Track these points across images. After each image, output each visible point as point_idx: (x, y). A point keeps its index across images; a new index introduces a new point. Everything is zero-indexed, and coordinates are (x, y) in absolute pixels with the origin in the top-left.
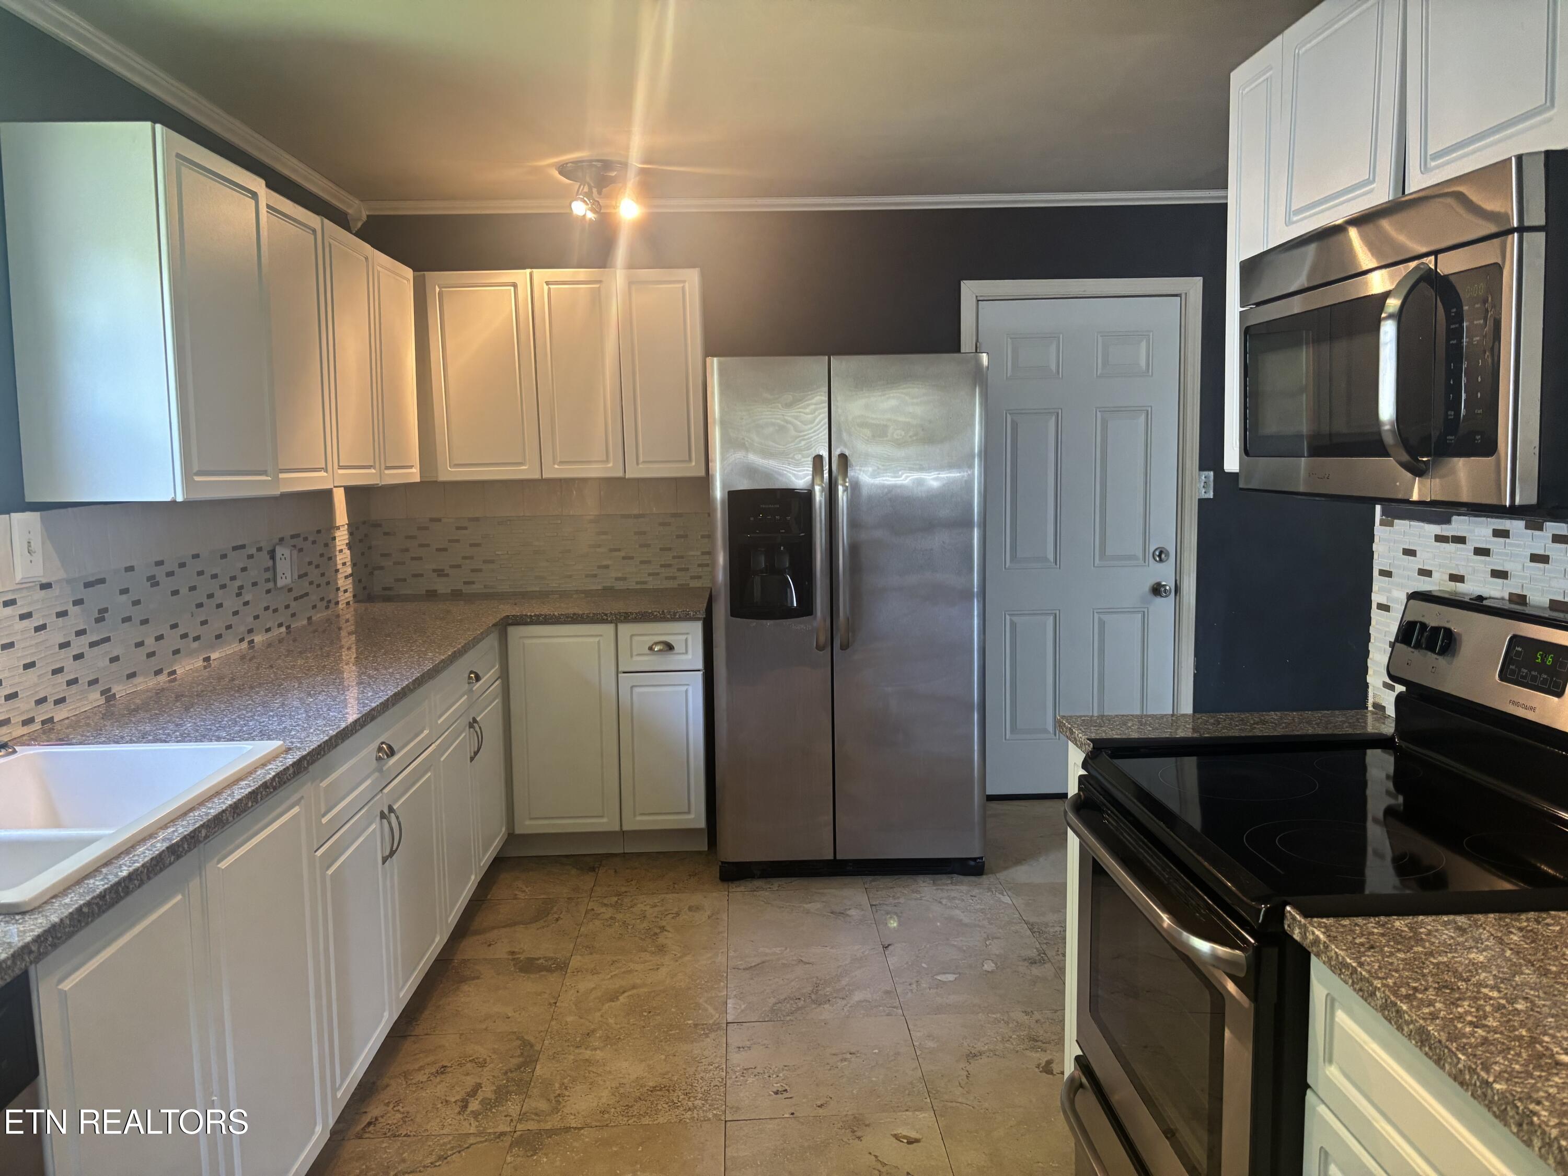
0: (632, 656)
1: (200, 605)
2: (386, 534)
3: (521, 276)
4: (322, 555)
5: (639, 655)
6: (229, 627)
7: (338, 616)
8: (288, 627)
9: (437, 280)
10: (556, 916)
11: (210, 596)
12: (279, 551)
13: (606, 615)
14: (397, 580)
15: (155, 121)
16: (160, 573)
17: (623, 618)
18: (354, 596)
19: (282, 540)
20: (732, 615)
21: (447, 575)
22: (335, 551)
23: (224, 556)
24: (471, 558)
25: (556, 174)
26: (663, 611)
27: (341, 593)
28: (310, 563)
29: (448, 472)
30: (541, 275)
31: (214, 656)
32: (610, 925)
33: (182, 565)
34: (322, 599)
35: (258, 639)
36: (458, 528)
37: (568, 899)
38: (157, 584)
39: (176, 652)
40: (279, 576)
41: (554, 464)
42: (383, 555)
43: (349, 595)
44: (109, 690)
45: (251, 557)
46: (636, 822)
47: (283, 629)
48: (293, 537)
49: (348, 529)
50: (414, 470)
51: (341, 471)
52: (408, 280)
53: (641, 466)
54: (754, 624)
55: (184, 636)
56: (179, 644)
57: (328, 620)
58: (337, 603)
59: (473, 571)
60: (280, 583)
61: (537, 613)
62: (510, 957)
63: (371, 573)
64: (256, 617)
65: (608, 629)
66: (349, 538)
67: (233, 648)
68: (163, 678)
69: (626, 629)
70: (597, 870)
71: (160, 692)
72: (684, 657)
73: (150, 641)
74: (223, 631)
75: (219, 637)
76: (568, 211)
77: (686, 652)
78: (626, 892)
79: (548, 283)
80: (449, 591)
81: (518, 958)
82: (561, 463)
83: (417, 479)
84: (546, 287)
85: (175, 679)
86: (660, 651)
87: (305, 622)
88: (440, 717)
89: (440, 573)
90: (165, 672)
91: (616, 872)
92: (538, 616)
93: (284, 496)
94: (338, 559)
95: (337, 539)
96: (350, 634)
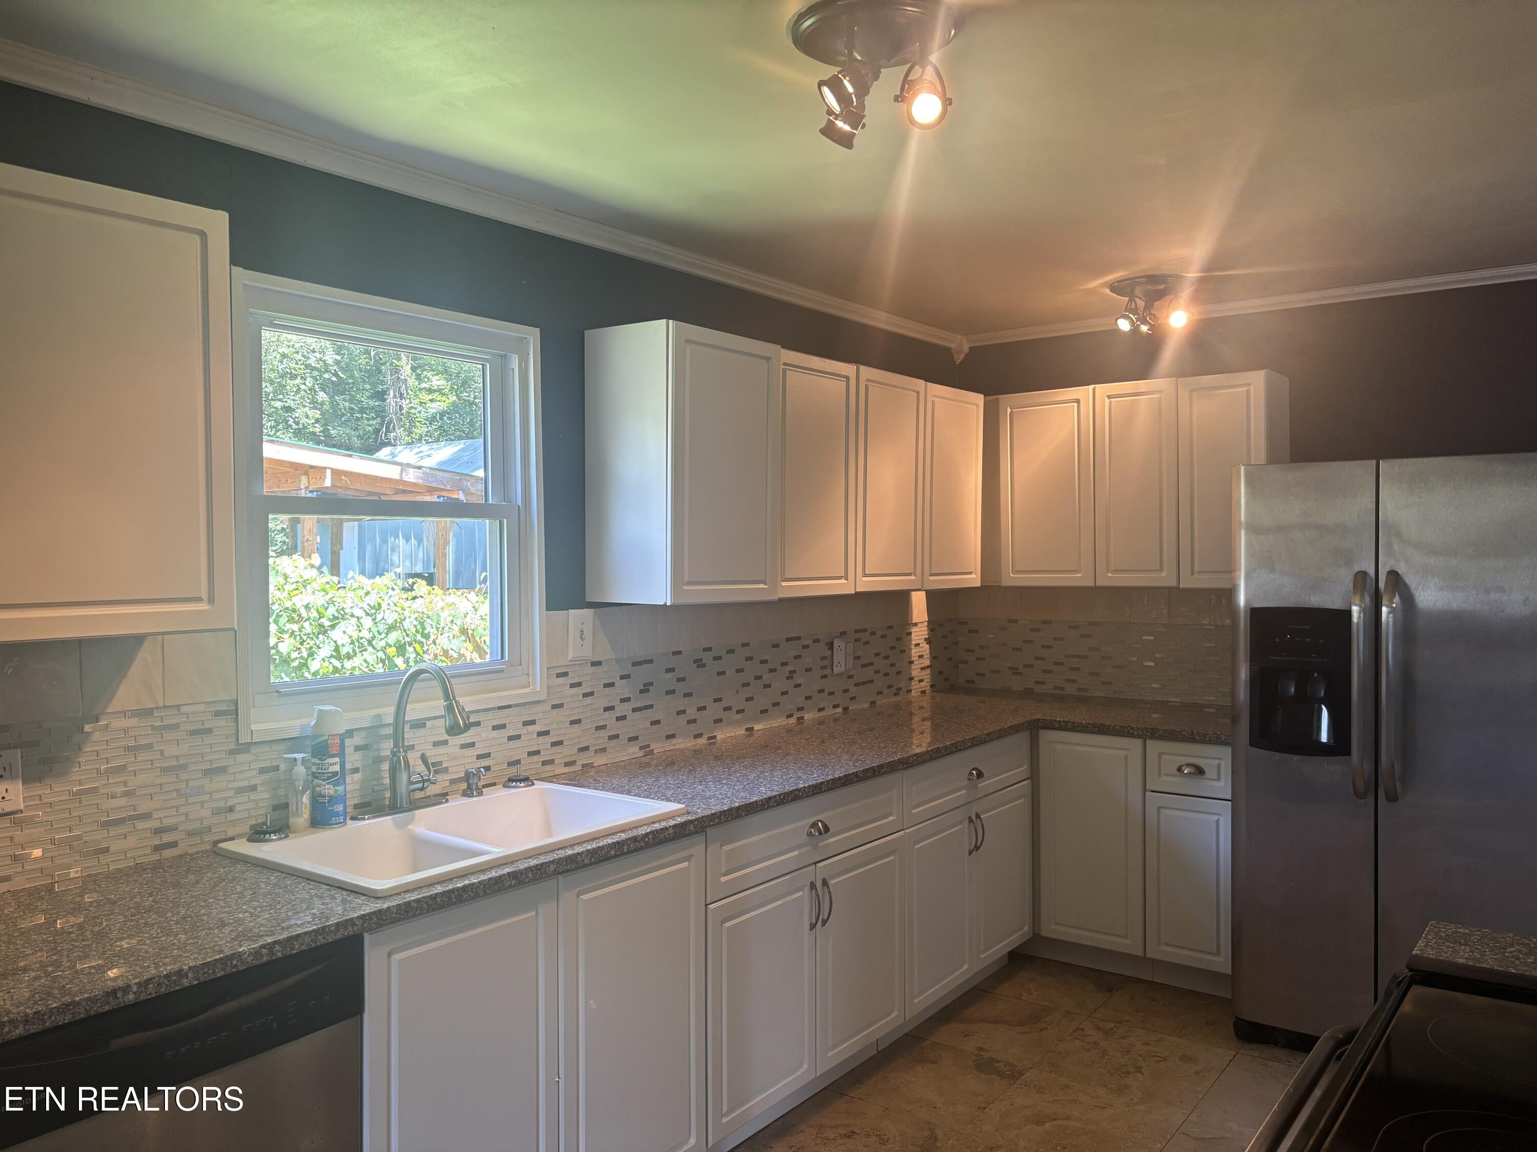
0: (1160, 775)
1: (748, 684)
2: (971, 631)
3: (1083, 392)
4: (893, 648)
5: (1166, 775)
6: (776, 704)
7: (910, 703)
8: (846, 709)
9: (1009, 403)
10: (1044, 1026)
11: (758, 678)
12: (837, 643)
13: (1132, 729)
14: (978, 674)
15: (669, 318)
16: (707, 657)
17: (1149, 734)
18: (932, 686)
19: (843, 634)
20: (1251, 744)
21: (1021, 674)
22: (911, 644)
23: (776, 646)
24: (1042, 659)
25: (1108, 291)
26: (1192, 732)
27: (914, 683)
28: (877, 655)
29: (1011, 577)
30: (1103, 389)
31: (756, 727)
32: (1089, 1050)
33: (731, 651)
34: (890, 687)
35: (808, 716)
36: (1033, 630)
37: (1067, 1012)
38: (704, 665)
39: (718, 721)
40: (835, 663)
41: (1108, 572)
42: (967, 651)
43: (926, 685)
44: (648, 746)
45: (807, 647)
46: (1160, 951)
47: (840, 710)
48: (856, 631)
49: (928, 626)
50: (973, 576)
51: (864, 579)
52: (977, 405)
53: (1196, 576)
54: (1277, 757)
55: (726, 709)
56: (721, 714)
57: (898, 707)
58: (910, 691)
59: (1044, 671)
60: (837, 670)
61: (1066, 720)
62: (976, 1052)
63: (956, 666)
64: (808, 698)
65: (1137, 744)
66: (928, 634)
67: (778, 722)
68: (702, 741)
69: (1155, 746)
70: (1114, 992)
71: (696, 752)
72: (1215, 783)
73: (692, 712)
74: (770, 707)
75: (763, 712)
76: (1116, 327)
77: (1219, 779)
78: (1128, 1021)
79: (1109, 397)
80: (1022, 689)
81: (982, 1055)
82: (1115, 571)
83: (978, 584)
84: (1107, 401)
85: (714, 743)
86: (1190, 773)
87: (867, 705)
88: (915, 807)
89: (1015, 672)
90: (705, 736)
91: (1132, 998)
92: (1066, 723)
93: (781, 601)
94: (913, 651)
95: (913, 635)
96: (924, 720)
